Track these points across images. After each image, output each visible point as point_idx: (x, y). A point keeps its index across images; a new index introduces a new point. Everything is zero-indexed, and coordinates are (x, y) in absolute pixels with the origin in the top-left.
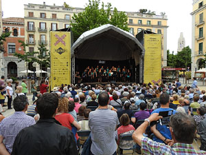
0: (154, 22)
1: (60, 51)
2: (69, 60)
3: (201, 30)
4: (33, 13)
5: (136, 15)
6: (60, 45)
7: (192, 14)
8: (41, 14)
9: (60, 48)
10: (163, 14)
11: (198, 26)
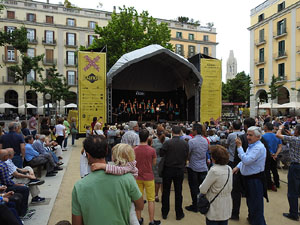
0: (199, 37)
1: (92, 79)
2: (104, 92)
3: (262, 51)
4: (13, 12)
5: (173, 25)
6: (92, 70)
7: (250, 29)
8: (28, 15)
9: (92, 75)
10: (210, 26)
11: (258, 46)
